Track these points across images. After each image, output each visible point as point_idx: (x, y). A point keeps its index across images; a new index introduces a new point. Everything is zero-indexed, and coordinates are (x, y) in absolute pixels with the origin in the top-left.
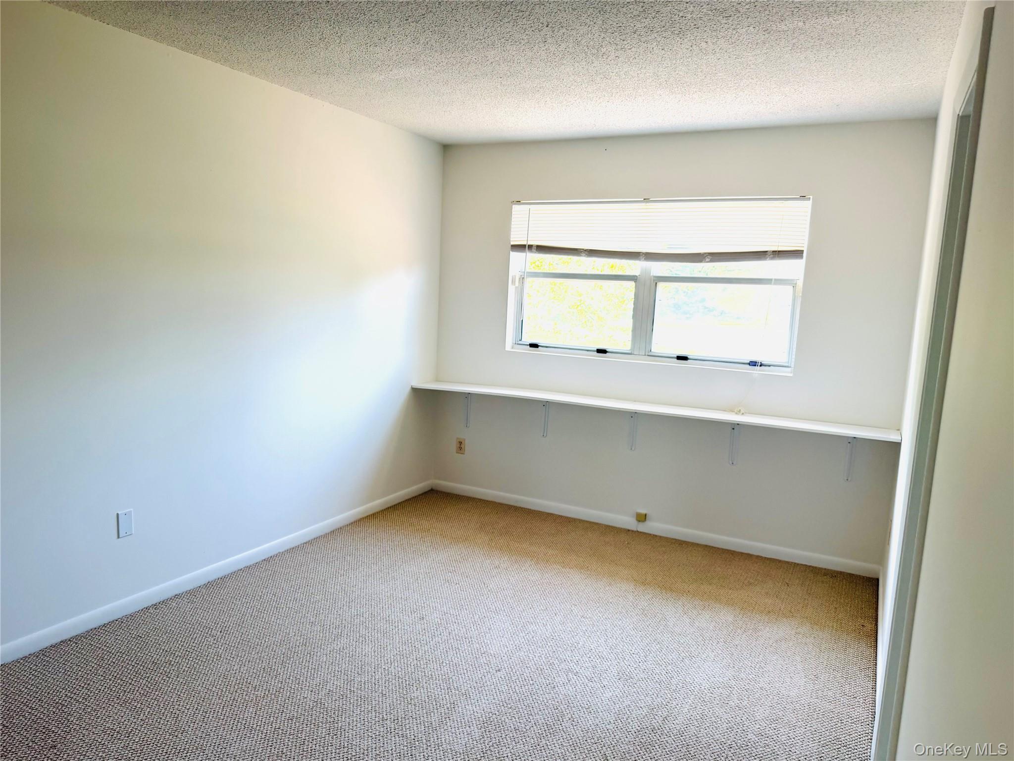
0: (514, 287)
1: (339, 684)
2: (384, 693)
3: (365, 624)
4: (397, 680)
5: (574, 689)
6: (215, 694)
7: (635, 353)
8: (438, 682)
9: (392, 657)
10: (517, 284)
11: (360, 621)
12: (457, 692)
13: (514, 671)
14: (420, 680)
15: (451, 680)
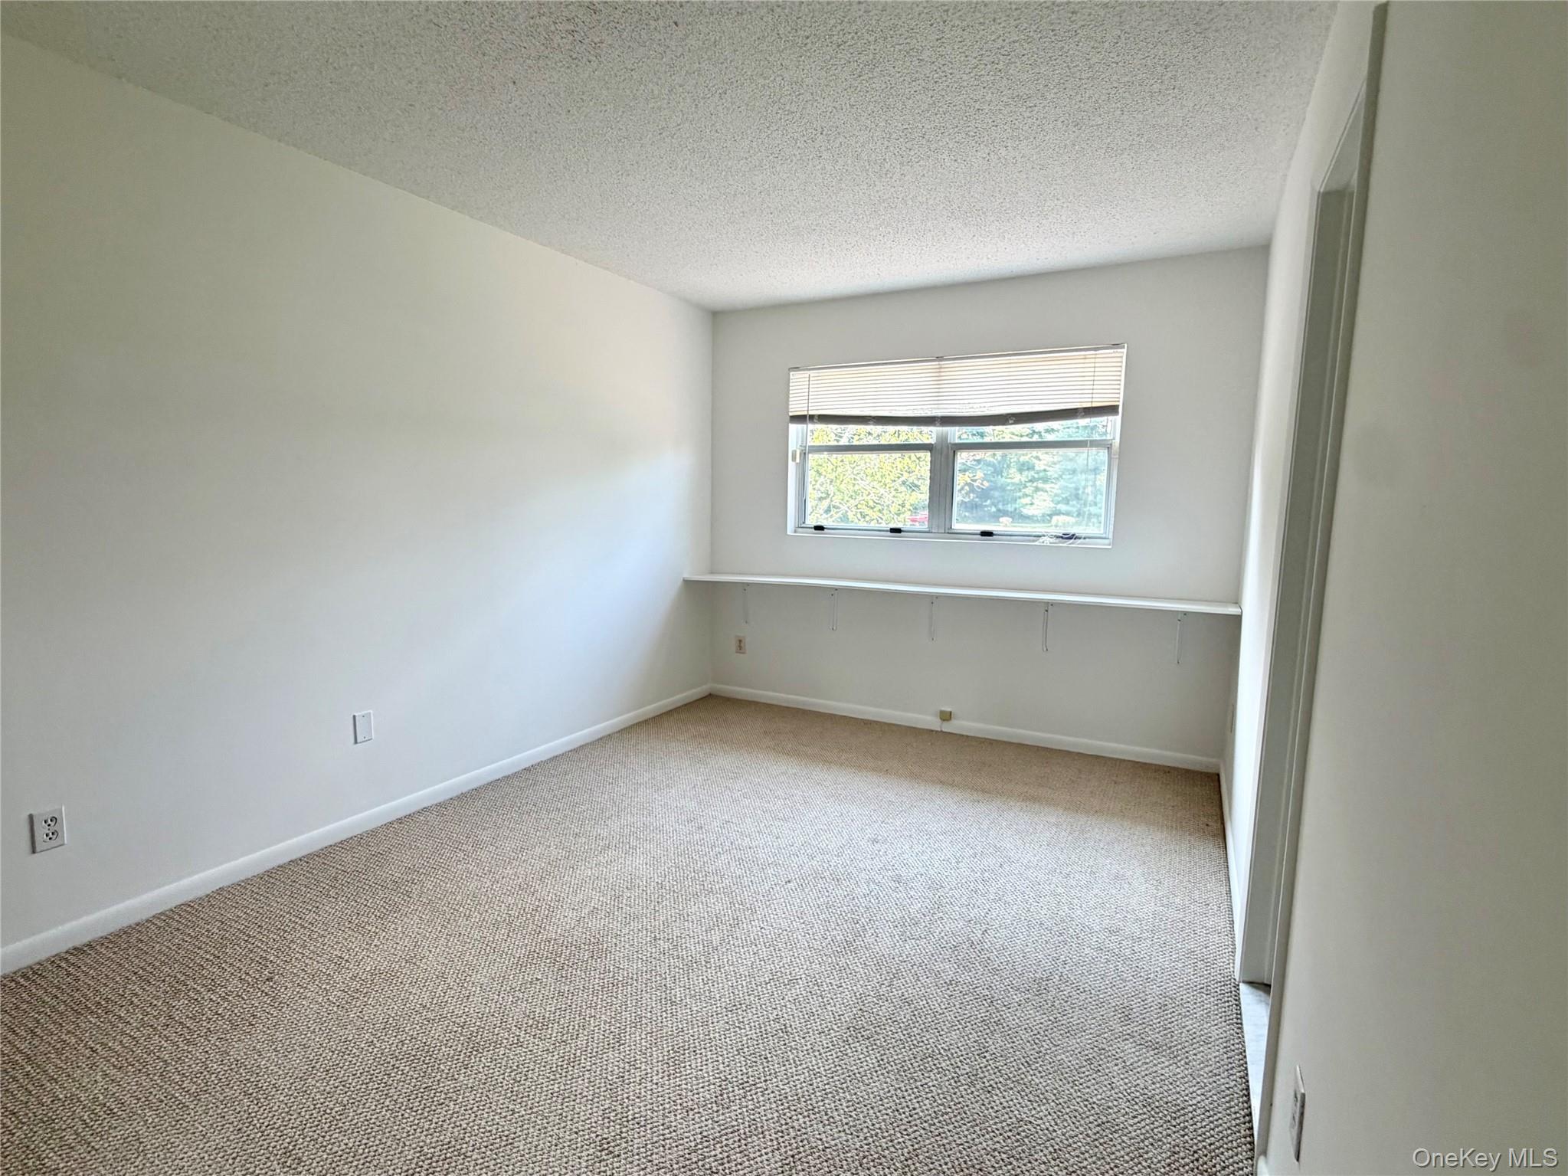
0: (794, 463)
1: (605, 900)
2: (657, 908)
3: (635, 835)
4: (672, 894)
5: (877, 901)
6: (462, 915)
7: (934, 531)
8: (718, 895)
9: (666, 869)
10: (798, 460)
11: (630, 832)
12: (741, 906)
13: (806, 882)
14: (699, 894)
15: (734, 893)
